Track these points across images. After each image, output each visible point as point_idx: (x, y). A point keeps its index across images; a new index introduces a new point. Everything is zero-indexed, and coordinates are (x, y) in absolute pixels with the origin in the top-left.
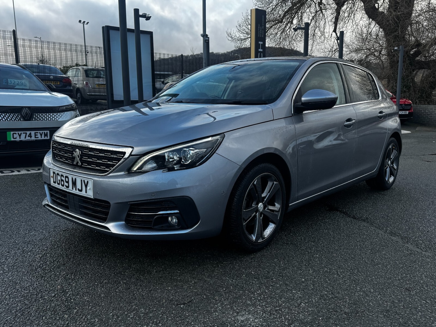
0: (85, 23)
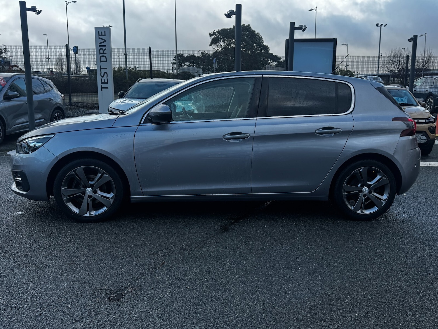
0: (382, 26)
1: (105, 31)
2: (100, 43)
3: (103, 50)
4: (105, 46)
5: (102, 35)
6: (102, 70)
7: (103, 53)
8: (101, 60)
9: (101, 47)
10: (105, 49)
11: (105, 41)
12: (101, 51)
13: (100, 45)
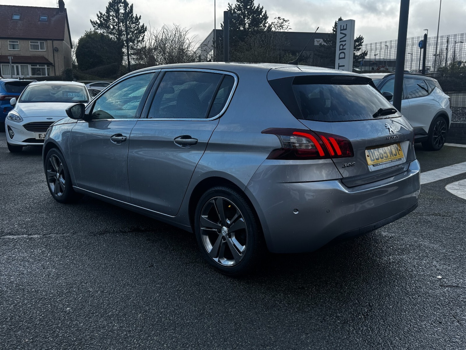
1: (347, 25)
2: (341, 39)
3: (343, 46)
4: (345, 41)
5: (344, 29)
6: (339, 67)
7: (343, 49)
8: (340, 57)
9: (341, 43)
10: (345, 44)
11: (346, 35)
12: (341, 46)
13: (342, 40)
